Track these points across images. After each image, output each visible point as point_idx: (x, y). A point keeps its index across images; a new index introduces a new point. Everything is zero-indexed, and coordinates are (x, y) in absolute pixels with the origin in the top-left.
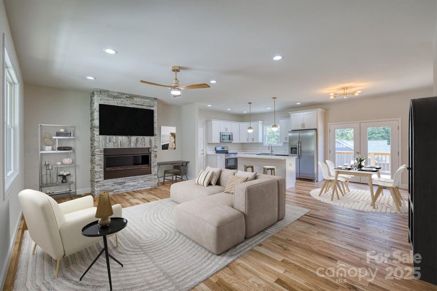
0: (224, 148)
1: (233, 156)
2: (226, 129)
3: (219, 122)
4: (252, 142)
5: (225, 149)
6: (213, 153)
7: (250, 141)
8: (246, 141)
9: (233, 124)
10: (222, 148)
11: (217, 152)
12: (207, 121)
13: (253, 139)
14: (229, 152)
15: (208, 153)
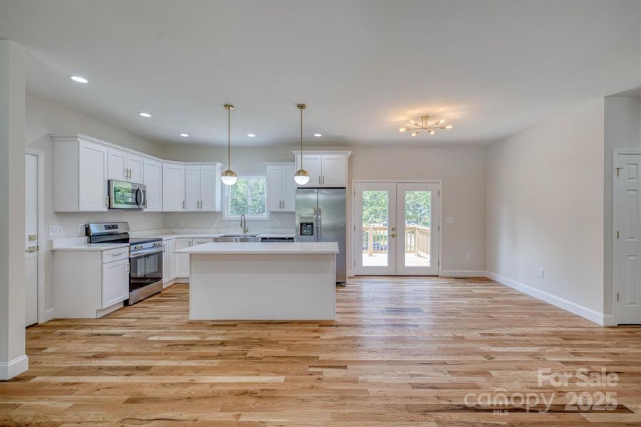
0: (115, 227)
1: (147, 249)
2: (128, 173)
3: (104, 149)
4: (197, 210)
5: (121, 230)
6: (80, 242)
7: (192, 208)
8: (178, 208)
9: (147, 161)
10: (108, 227)
11: (91, 238)
12: (52, 138)
13: (200, 204)
14: (133, 235)
15: (56, 246)
